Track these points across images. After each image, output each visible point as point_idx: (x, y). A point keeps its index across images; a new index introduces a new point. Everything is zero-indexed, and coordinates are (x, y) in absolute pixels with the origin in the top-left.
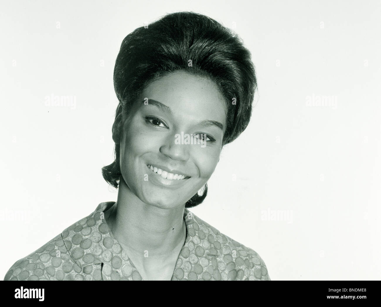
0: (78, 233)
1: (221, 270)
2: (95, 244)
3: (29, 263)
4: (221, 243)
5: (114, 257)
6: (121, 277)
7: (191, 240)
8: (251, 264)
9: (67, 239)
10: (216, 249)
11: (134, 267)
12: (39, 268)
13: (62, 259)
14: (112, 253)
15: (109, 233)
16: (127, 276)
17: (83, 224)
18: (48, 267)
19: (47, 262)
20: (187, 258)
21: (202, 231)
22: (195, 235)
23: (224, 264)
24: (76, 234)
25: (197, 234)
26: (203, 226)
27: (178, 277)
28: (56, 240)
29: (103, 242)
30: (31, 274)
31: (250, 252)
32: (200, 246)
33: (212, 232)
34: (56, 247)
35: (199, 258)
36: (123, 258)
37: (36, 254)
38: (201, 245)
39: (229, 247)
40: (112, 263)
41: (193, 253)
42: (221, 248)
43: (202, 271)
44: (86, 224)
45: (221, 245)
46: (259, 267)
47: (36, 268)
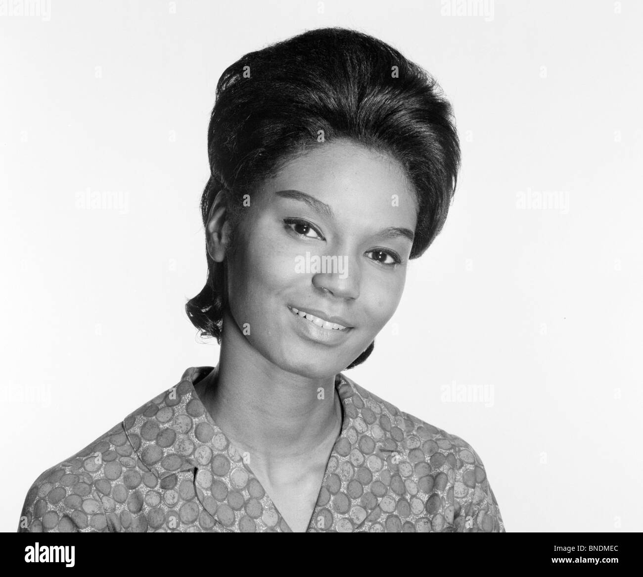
0: (150, 418)
1: (405, 476)
2: (181, 436)
3: (65, 474)
4: (403, 430)
5: (215, 456)
6: (229, 490)
7: (351, 424)
8: (457, 462)
9: (132, 430)
10: (394, 440)
11: (250, 472)
12: (82, 483)
13: (122, 466)
14: (212, 450)
15: (204, 416)
16: (240, 488)
17: (159, 402)
18: (99, 480)
19: (96, 472)
20: (347, 456)
21: (369, 409)
22: (357, 417)
23: (411, 466)
24: (147, 422)
25: (360, 415)
26: (370, 400)
27: (331, 490)
28: (111, 435)
29: (196, 433)
30: (70, 493)
31: (456, 443)
32: (366, 436)
33: (387, 412)
34: (111, 446)
35: (366, 457)
36: (231, 458)
37: (78, 458)
38: (368, 434)
39: (418, 437)
40: (212, 467)
41: (356, 448)
42: (403, 439)
43: (371, 480)
44: (164, 403)
45: (403, 434)
46: (471, 467)
47: (77, 481)
